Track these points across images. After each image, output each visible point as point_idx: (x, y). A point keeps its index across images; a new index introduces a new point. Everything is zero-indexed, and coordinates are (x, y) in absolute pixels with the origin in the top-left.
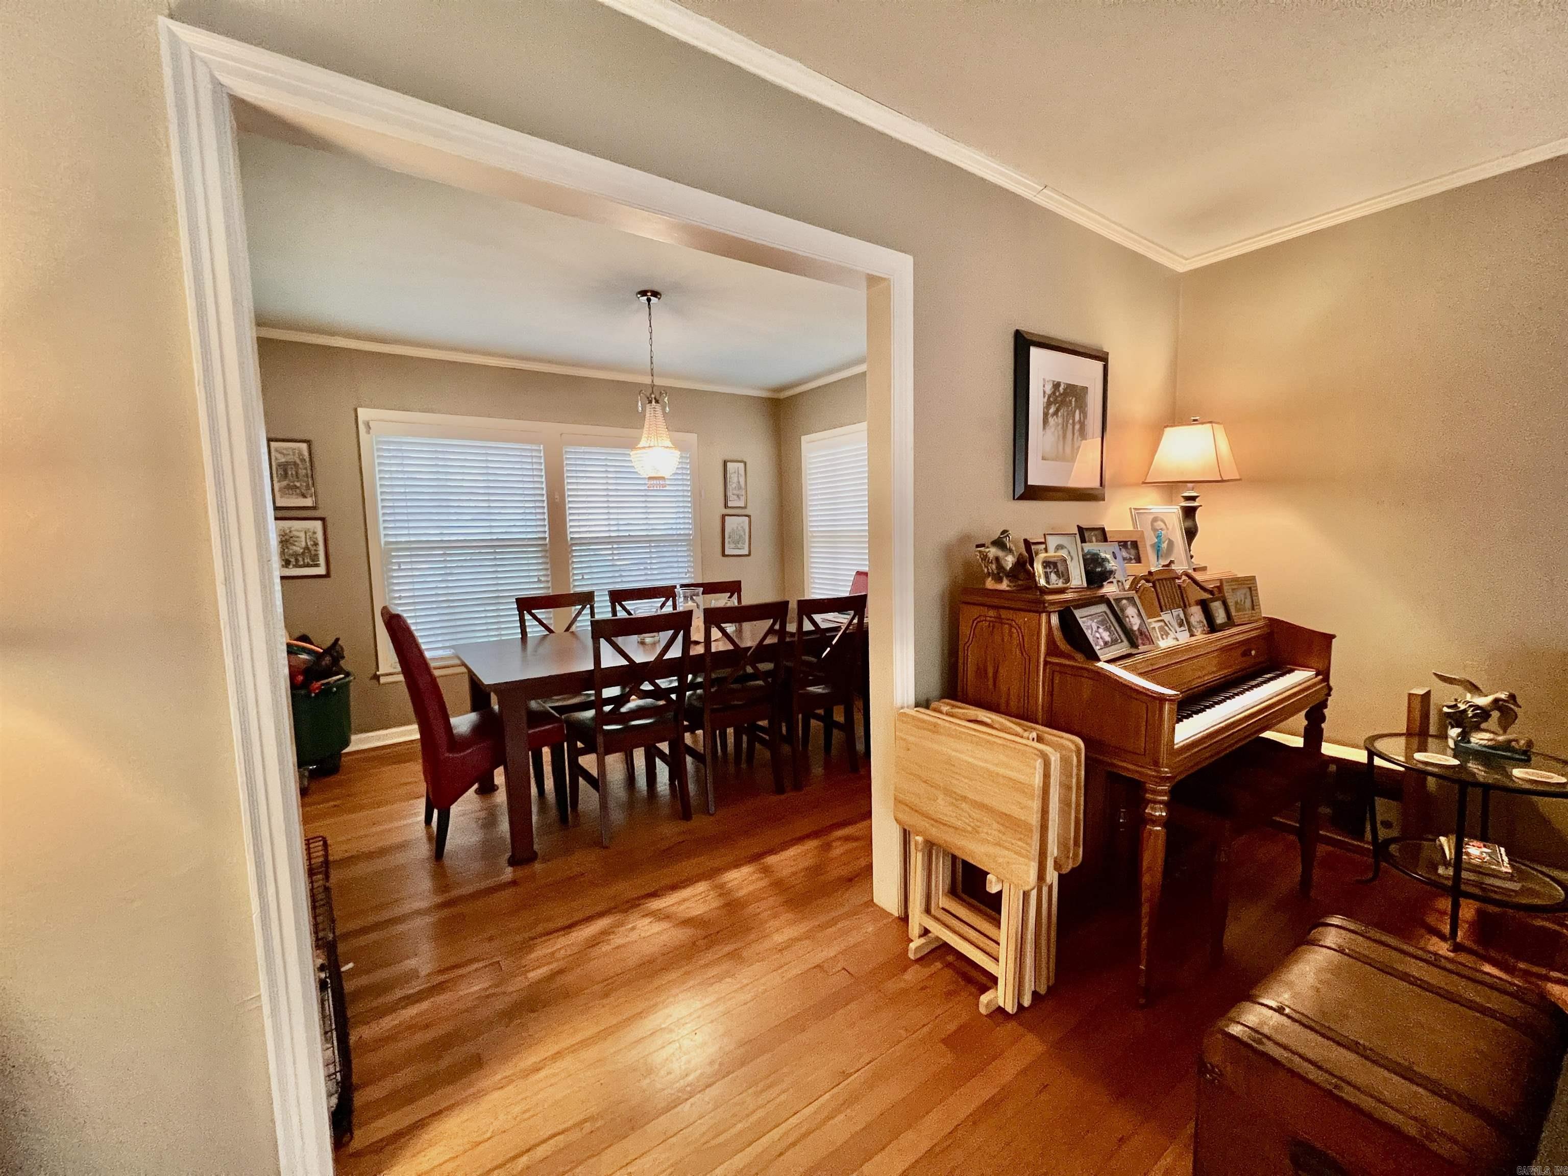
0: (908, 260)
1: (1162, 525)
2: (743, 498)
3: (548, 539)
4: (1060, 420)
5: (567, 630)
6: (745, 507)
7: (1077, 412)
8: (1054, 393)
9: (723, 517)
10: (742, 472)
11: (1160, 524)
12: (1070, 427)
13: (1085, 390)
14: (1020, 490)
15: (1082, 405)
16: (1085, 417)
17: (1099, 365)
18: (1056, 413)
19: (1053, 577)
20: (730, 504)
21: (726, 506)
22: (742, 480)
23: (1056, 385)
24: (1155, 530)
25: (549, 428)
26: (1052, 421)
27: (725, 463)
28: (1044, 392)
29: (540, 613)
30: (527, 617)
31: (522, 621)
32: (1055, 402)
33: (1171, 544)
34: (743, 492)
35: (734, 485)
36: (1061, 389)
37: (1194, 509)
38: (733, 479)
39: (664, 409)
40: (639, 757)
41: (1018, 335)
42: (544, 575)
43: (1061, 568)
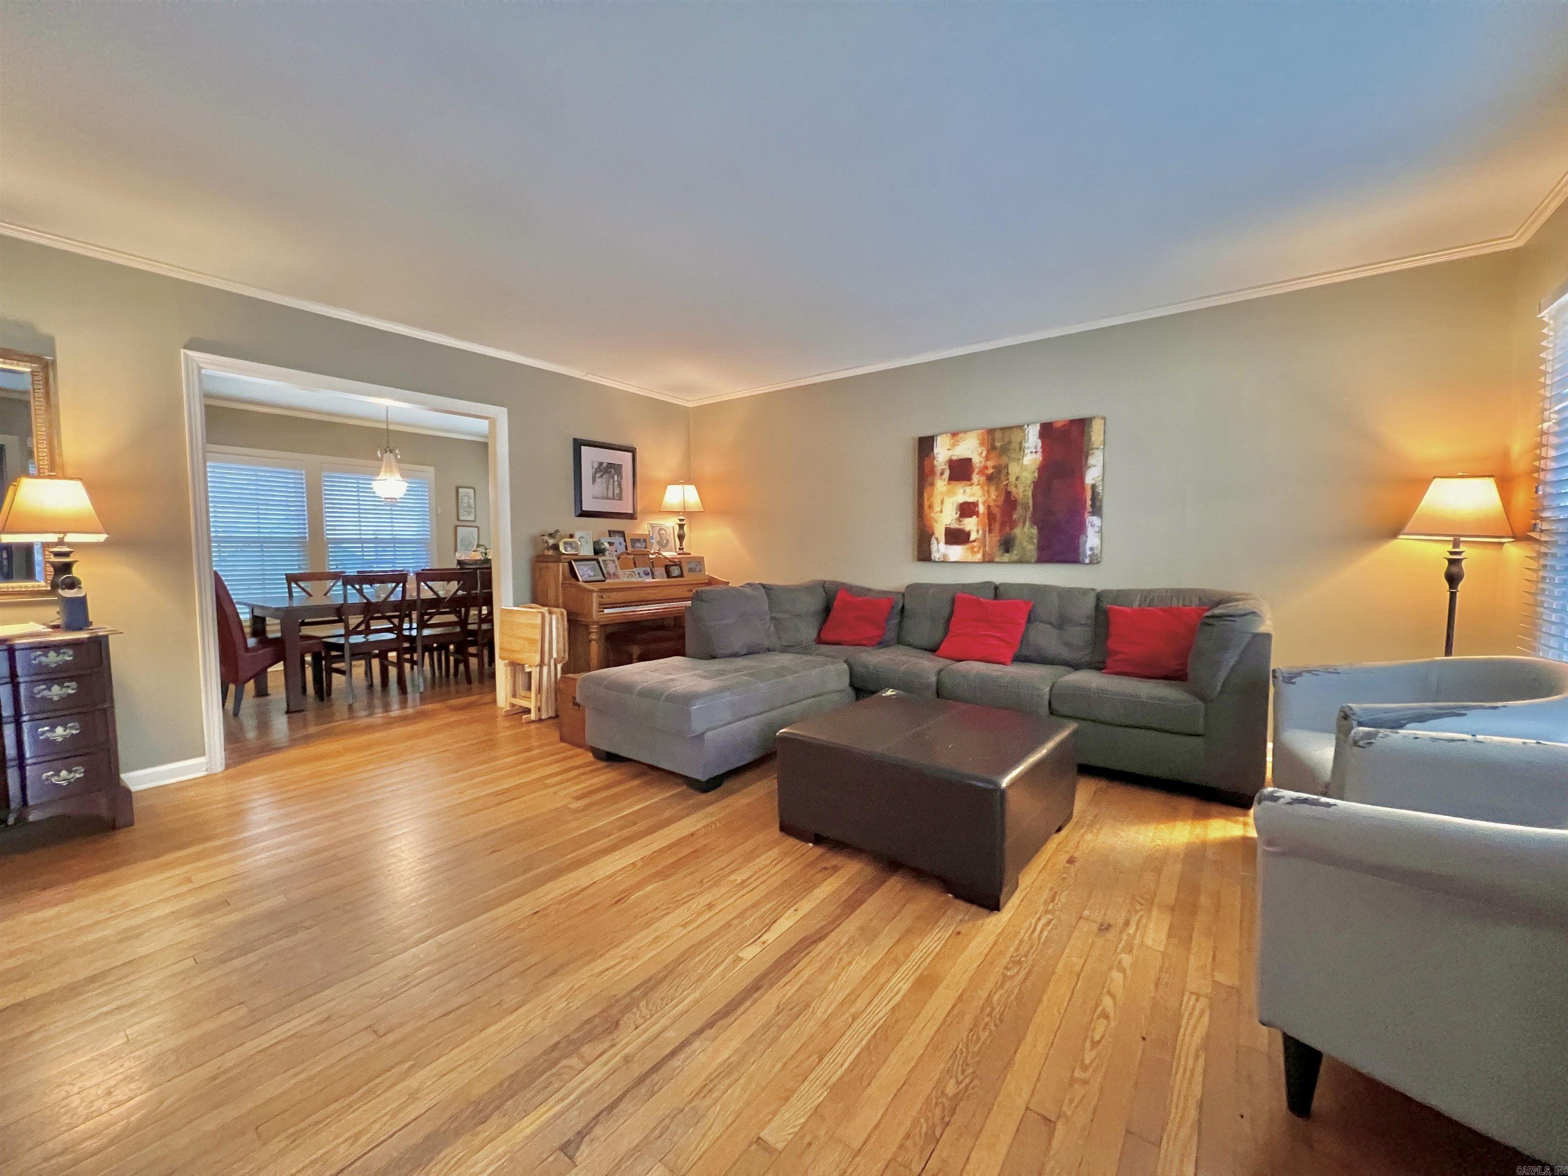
0: (505, 410)
1: (664, 532)
2: (473, 515)
3: (307, 539)
4: (604, 480)
5: (325, 594)
6: (474, 521)
7: (616, 477)
8: (599, 467)
9: (456, 527)
10: (472, 495)
11: (663, 532)
12: (611, 484)
13: (620, 466)
14: (579, 512)
15: (620, 474)
16: (621, 478)
17: (630, 455)
18: (601, 476)
19: (569, 549)
20: (461, 518)
21: (458, 519)
22: (472, 502)
23: (601, 464)
24: (659, 534)
25: (308, 458)
26: (598, 480)
27: (457, 488)
28: (593, 467)
29: (302, 584)
30: (294, 585)
31: (290, 588)
32: (601, 471)
33: (668, 541)
34: (473, 510)
35: (465, 505)
36: (604, 465)
37: (683, 525)
38: (464, 502)
39: (396, 457)
40: (375, 663)
41: (575, 440)
42: (304, 564)
43: (574, 545)
